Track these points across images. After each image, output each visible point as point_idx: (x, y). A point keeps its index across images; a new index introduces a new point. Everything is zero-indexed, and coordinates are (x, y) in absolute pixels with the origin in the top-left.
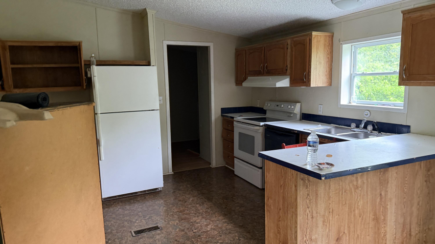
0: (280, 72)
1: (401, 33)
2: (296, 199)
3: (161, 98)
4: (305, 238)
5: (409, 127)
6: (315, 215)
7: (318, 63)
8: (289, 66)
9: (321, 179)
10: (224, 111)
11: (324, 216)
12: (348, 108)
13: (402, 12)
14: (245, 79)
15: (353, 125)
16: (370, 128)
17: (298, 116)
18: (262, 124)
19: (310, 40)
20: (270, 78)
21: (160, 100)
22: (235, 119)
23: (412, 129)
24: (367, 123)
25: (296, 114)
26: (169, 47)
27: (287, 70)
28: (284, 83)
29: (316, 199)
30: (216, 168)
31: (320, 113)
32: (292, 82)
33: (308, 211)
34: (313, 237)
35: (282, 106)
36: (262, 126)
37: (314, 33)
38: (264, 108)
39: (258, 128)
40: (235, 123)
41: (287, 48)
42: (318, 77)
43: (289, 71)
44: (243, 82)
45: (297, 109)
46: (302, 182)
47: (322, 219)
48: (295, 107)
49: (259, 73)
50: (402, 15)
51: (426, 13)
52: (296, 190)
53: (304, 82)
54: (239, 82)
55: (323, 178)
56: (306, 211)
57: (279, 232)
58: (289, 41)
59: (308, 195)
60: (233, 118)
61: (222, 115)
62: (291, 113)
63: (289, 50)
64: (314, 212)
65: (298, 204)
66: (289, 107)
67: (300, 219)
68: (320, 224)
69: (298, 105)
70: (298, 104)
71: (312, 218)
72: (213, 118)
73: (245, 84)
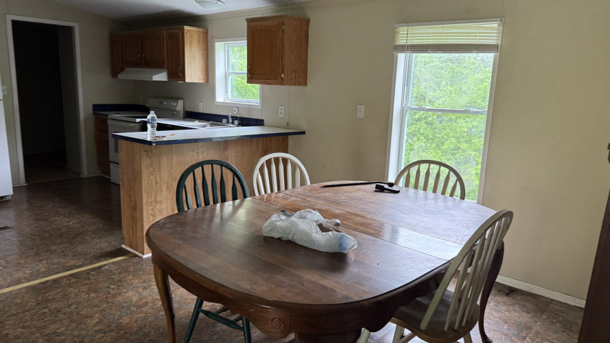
0: (157, 65)
1: (246, 38)
2: (141, 167)
3: (5, 87)
4: (150, 200)
5: (263, 120)
6: (158, 181)
7: (192, 58)
8: (166, 59)
9: (152, 145)
10: (97, 108)
11: (167, 182)
12: (224, 105)
13: (247, 20)
14: (122, 70)
15: (224, 121)
16: (236, 122)
17: (182, 114)
18: (138, 120)
19: (183, 34)
20: (148, 70)
21: (3, 91)
22: (109, 117)
23: (265, 122)
24: (234, 118)
25: (178, 112)
26: (14, 23)
27: (164, 63)
28: (161, 77)
29: (160, 168)
30: (88, 178)
31: (201, 111)
32: (170, 75)
33: (152, 177)
34: (158, 199)
35: (165, 103)
36: (138, 123)
37: (186, 28)
38: (147, 106)
39: (133, 125)
40: (109, 121)
41: (163, 40)
42: (193, 73)
43: (166, 65)
44: (119, 73)
45: (180, 106)
46: (145, 153)
47: (166, 185)
48: (177, 104)
49: (138, 64)
50: (246, 23)
51: (259, 23)
52: (140, 160)
53: (179, 77)
54: (114, 74)
55: (154, 144)
56: (150, 177)
57: (131, 201)
58: (165, 33)
59: (152, 164)
60: (107, 115)
61: (94, 113)
62: (174, 111)
63: (165, 42)
64: (158, 179)
65: (143, 171)
66: (172, 104)
67: (145, 184)
68: (164, 188)
69: (181, 103)
70: (180, 101)
71: (156, 183)
72: (82, 116)
73: (121, 76)
